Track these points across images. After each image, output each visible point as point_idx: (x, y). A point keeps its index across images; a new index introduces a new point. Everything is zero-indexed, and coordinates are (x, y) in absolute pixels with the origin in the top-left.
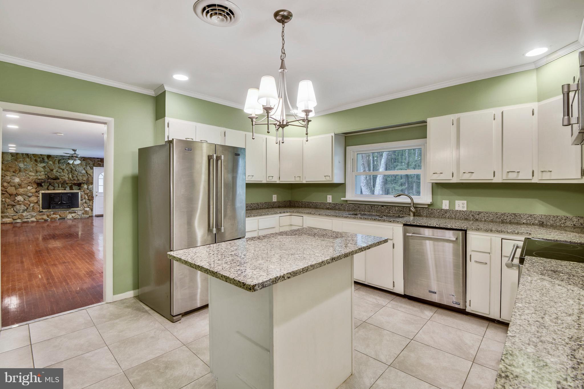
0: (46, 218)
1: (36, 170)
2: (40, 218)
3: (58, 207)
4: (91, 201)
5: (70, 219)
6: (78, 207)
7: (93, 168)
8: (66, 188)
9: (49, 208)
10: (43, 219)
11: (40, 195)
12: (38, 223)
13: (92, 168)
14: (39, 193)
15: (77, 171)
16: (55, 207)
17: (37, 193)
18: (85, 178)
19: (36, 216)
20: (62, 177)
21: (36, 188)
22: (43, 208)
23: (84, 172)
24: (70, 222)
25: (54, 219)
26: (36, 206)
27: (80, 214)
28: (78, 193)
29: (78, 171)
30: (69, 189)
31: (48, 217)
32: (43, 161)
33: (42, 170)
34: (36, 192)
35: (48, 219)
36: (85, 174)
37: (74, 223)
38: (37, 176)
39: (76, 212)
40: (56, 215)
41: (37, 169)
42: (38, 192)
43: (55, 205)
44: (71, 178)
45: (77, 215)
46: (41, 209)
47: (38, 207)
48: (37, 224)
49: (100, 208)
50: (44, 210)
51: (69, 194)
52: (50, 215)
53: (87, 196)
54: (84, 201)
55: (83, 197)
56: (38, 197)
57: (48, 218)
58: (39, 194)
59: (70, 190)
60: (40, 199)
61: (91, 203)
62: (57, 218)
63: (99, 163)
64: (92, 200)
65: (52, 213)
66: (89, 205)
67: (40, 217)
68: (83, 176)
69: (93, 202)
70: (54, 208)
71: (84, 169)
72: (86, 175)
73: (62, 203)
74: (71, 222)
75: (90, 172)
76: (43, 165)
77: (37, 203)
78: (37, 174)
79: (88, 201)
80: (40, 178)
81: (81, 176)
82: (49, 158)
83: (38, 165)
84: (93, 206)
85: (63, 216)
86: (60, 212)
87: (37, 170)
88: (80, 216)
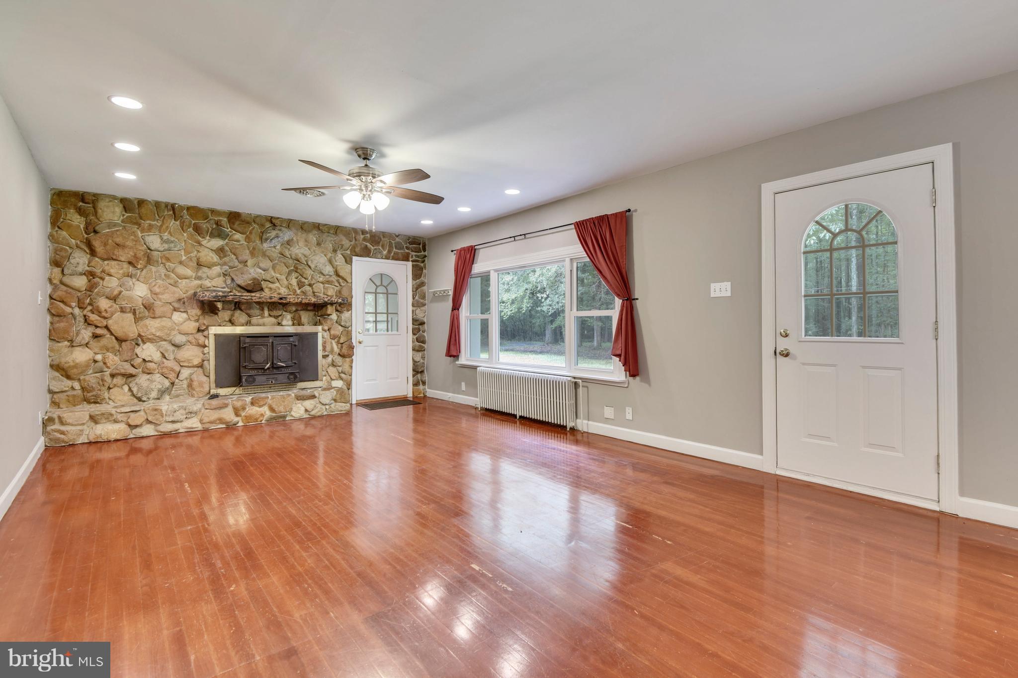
0: (232, 418)
1: (198, 259)
2: (212, 418)
3: (264, 378)
4: (348, 360)
5: (300, 419)
6: (317, 380)
7: (352, 259)
8: (282, 320)
9: (237, 382)
10: (221, 421)
11: (211, 343)
12: (206, 434)
13: (348, 259)
14: (206, 333)
15: (310, 267)
16: (254, 380)
17: (200, 334)
18: (332, 290)
19: (200, 411)
20: (271, 285)
21: (197, 318)
22: (219, 385)
23: (328, 269)
24: (299, 428)
25: (256, 420)
26: (198, 376)
27: (327, 402)
28: (316, 334)
29: (313, 266)
30: (290, 323)
31: (237, 415)
32: (218, 233)
33: (216, 258)
34: (199, 330)
35: (238, 423)
36: (331, 276)
37: (309, 432)
38: (199, 278)
39: (317, 395)
40: (260, 406)
41: (199, 254)
42: (203, 331)
43: (252, 373)
44: (297, 288)
45: (320, 406)
46: (213, 385)
47: (205, 379)
48: (202, 438)
49: (367, 381)
50: (222, 391)
51: (291, 339)
52: (244, 409)
53: (338, 343)
54: (330, 359)
55: (328, 348)
56: (205, 346)
57: (236, 419)
58: (207, 337)
59: (293, 325)
60: (211, 353)
61: (346, 367)
62: (262, 415)
63: (367, 246)
64: (350, 356)
65: (248, 399)
66: (342, 372)
67: (215, 415)
68: (329, 282)
69: (352, 361)
70: (251, 381)
71: (330, 261)
72: (334, 278)
73: (274, 367)
74: (301, 426)
75: (344, 271)
76: (217, 243)
77: (201, 366)
78: (201, 272)
79: (339, 360)
80: (209, 285)
81: (322, 283)
82: (234, 224)
83: (204, 242)
84: (351, 375)
85: (281, 409)
86: (273, 398)
87: (200, 260)
88: (327, 407)
